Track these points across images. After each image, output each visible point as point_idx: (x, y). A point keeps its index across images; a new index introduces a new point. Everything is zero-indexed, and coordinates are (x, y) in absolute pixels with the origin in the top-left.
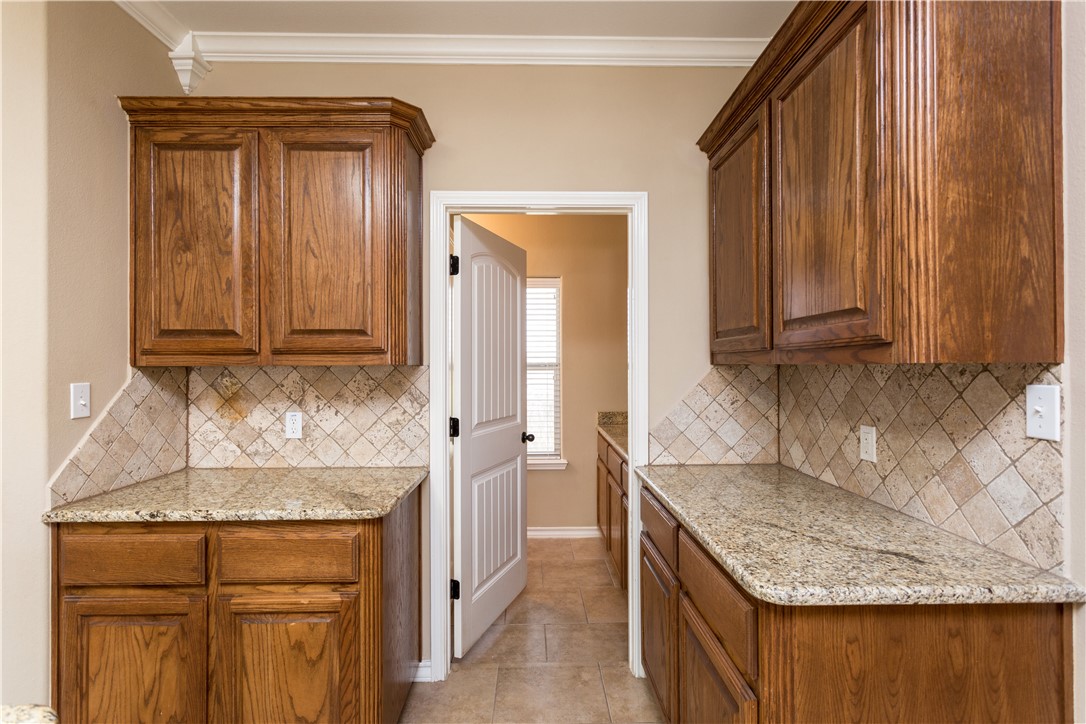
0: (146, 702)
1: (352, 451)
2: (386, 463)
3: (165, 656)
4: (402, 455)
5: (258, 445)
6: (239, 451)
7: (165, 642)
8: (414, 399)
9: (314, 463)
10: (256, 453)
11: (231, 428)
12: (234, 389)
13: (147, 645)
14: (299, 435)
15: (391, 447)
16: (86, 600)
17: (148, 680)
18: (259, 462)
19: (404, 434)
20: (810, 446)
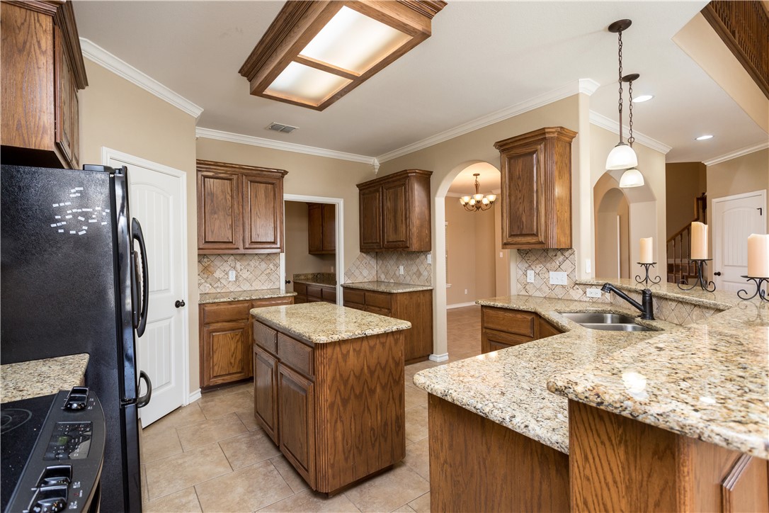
0: (232, 356)
1: (253, 284)
2: (265, 288)
3: (238, 341)
4: (271, 285)
5: (219, 284)
6: (210, 287)
7: (238, 337)
8: (275, 265)
9: (240, 289)
10: (218, 287)
11: (207, 278)
12: (209, 263)
13: (232, 339)
14: (234, 280)
15: (267, 282)
16: (212, 327)
17: (233, 349)
18: (219, 290)
19: (271, 277)
20: (386, 274)
